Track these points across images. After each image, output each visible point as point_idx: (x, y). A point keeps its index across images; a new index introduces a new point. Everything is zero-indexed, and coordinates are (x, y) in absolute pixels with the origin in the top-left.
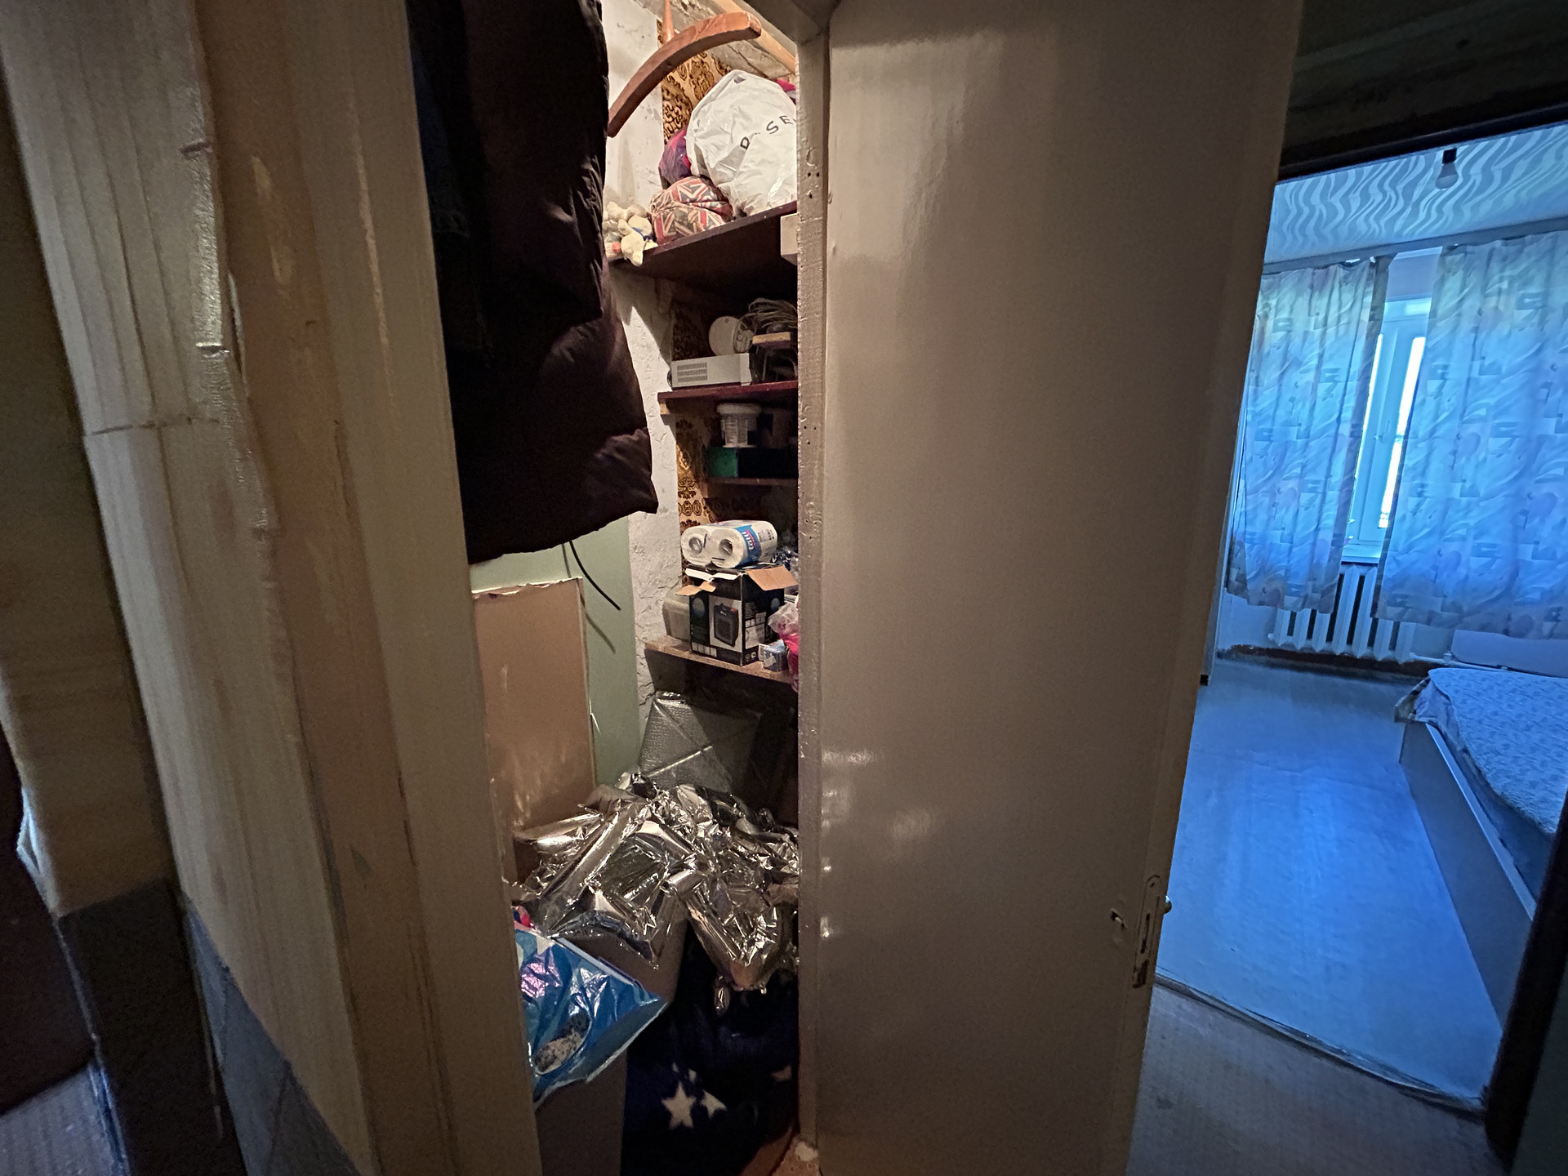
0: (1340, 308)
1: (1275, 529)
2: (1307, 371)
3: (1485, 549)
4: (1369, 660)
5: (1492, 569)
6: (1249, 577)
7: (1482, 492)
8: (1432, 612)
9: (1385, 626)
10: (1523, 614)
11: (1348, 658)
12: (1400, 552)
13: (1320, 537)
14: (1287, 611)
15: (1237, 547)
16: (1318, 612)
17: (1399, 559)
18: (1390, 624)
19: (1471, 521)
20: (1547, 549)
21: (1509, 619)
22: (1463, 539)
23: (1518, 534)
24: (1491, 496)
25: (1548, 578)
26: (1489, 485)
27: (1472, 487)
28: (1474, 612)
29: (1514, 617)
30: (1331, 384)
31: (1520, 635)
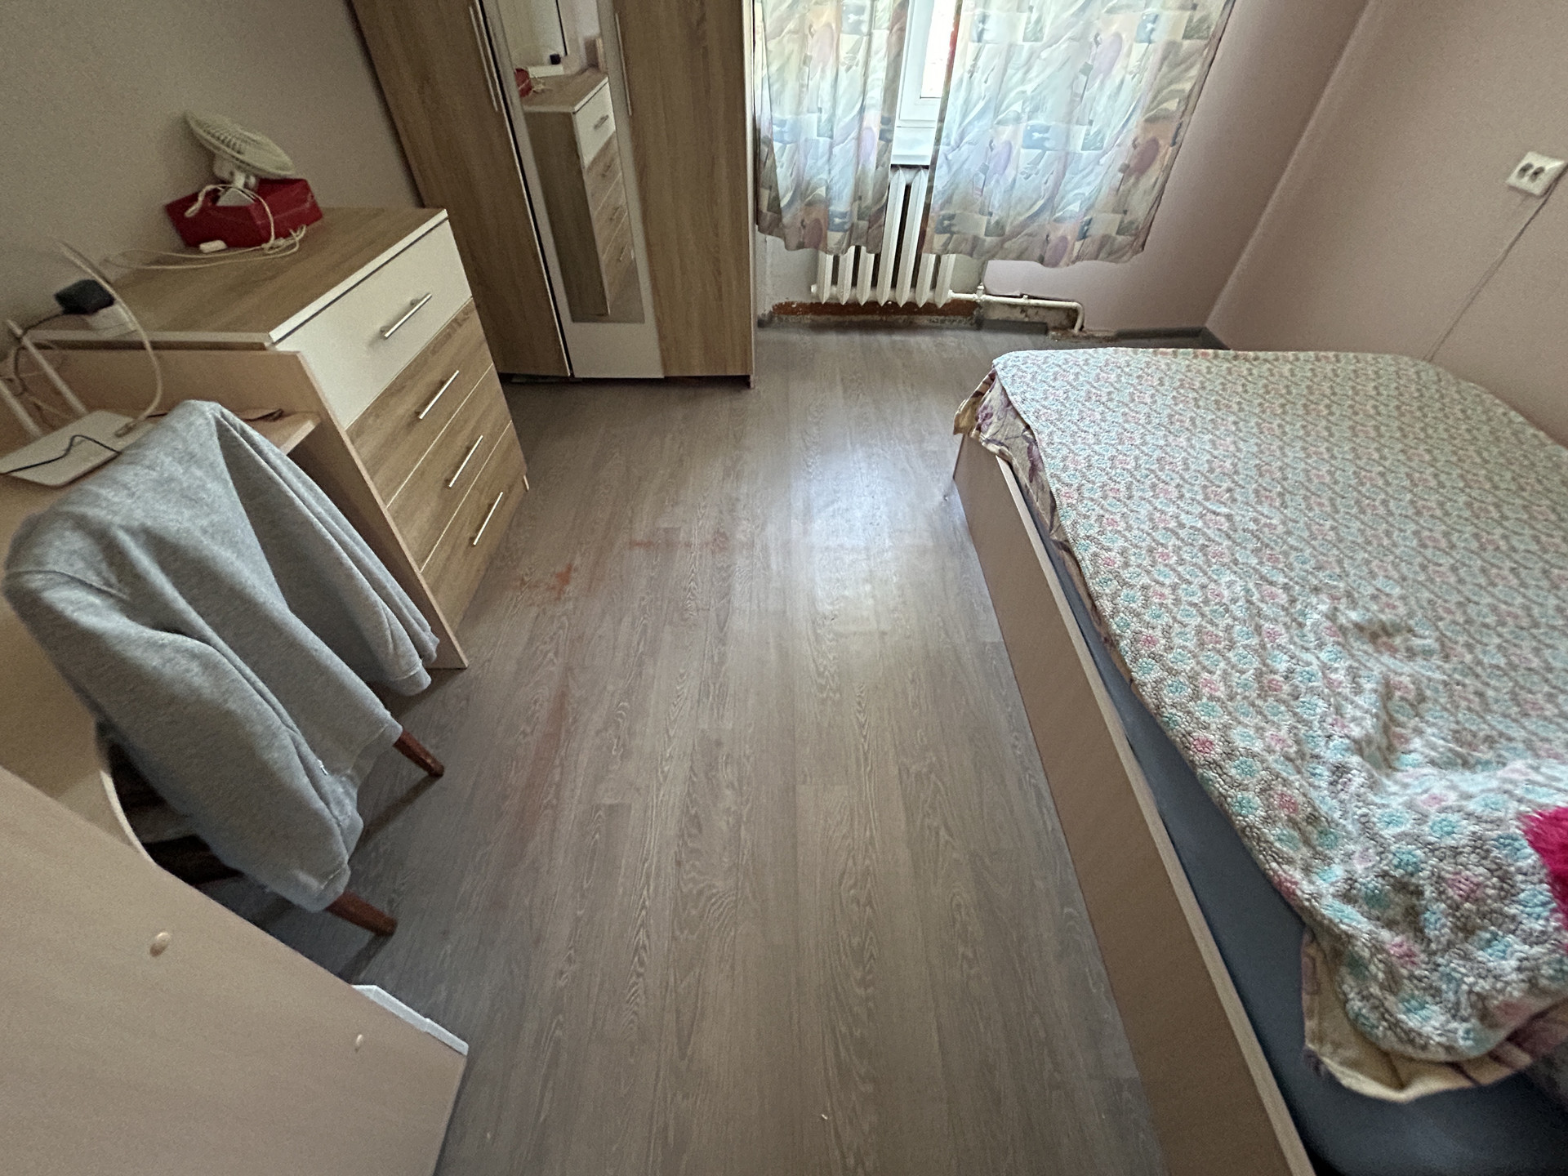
1: (808, 111)
3: (1036, 135)
4: (911, 306)
5: (1039, 167)
6: (783, 203)
7: (1047, 32)
8: (976, 238)
9: (929, 260)
10: (1060, 233)
11: (892, 307)
12: (952, 143)
13: (865, 124)
14: (830, 253)
15: (764, 149)
16: (863, 249)
17: (950, 157)
18: (933, 257)
19: (1029, 88)
20: (1098, 133)
21: (1047, 241)
22: (1018, 119)
23: (1075, 108)
24: (1055, 40)
25: (1091, 177)
26: (1056, 17)
27: (1038, 21)
28: (1015, 234)
29: (1052, 237)
31: (1053, 264)
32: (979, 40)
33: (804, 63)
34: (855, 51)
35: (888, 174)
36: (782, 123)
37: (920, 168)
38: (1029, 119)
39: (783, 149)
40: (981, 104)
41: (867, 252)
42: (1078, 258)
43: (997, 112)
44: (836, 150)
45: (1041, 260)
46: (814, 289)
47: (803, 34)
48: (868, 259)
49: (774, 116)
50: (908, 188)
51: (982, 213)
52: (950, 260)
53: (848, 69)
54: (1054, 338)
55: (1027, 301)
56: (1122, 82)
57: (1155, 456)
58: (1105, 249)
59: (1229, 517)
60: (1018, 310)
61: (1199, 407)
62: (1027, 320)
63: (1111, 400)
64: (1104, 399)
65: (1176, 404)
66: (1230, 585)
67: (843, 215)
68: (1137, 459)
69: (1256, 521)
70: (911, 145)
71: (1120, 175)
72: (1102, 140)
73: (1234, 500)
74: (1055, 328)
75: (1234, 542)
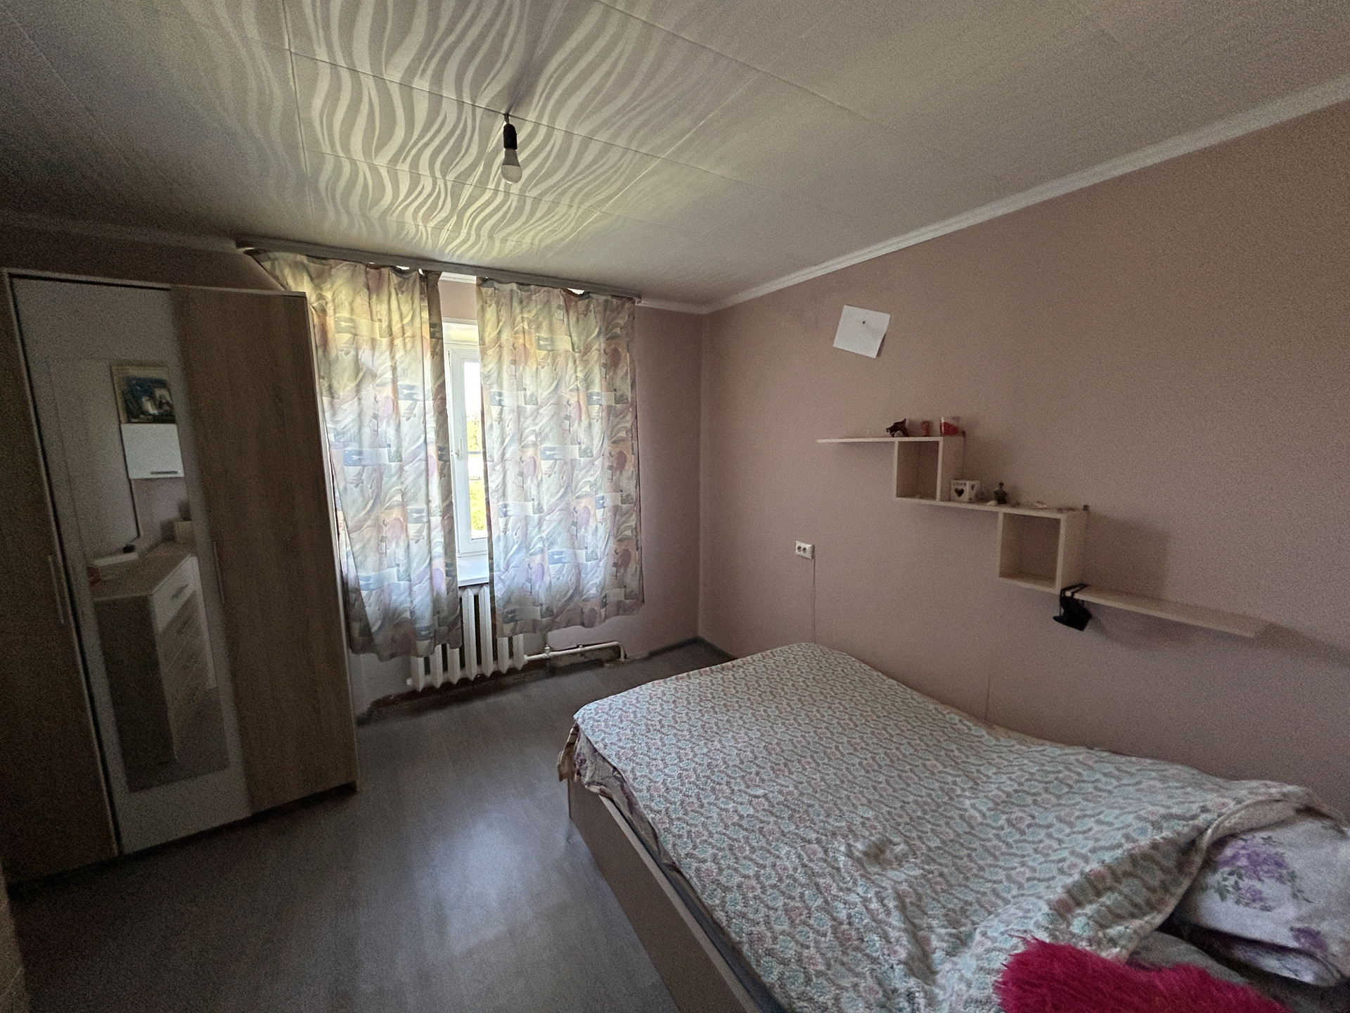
0: (402, 320)
1: (388, 567)
2: (383, 385)
3: (556, 557)
4: (497, 674)
5: (564, 572)
6: (374, 629)
7: (545, 508)
8: (534, 621)
9: (504, 642)
10: (589, 607)
11: (481, 678)
12: (502, 569)
13: (434, 567)
14: (421, 656)
15: (353, 596)
16: (448, 646)
17: (503, 577)
18: (506, 640)
19: (544, 535)
20: (593, 552)
21: (583, 613)
22: (542, 551)
23: (574, 542)
24: (551, 511)
25: (597, 574)
26: (548, 501)
27: (539, 504)
28: (561, 612)
29: (584, 610)
30: (411, 402)
31: (591, 625)
32: (505, 515)
33: (381, 541)
34: (420, 531)
35: (460, 593)
36: (368, 579)
37: (482, 585)
38: (549, 549)
40: (515, 547)
41: (451, 648)
42: (606, 618)
43: (528, 550)
44: (415, 588)
45: (583, 625)
46: (409, 682)
47: (378, 526)
48: (454, 653)
49: (359, 574)
50: (476, 598)
51: (534, 605)
52: (519, 639)
53: (417, 542)
54: (610, 668)
55: (583, 649)
56: (597, 528)
57: (706, 764)
58: (620, 608)
59: (765, 796)
60: (579, 655)
61: (716, 713)
62: (586, 660)
63: (663, 726)
64: (658, 728)
65: (703, 716)
66: (788, 853)
67: (428, 628)
68: (695, 770)
69: (780, 792)
70: (470, 571)
71: (614, 569)
72: (596, 555)
73: (763, 781)
74: (608, 661)
75: (776, 816)
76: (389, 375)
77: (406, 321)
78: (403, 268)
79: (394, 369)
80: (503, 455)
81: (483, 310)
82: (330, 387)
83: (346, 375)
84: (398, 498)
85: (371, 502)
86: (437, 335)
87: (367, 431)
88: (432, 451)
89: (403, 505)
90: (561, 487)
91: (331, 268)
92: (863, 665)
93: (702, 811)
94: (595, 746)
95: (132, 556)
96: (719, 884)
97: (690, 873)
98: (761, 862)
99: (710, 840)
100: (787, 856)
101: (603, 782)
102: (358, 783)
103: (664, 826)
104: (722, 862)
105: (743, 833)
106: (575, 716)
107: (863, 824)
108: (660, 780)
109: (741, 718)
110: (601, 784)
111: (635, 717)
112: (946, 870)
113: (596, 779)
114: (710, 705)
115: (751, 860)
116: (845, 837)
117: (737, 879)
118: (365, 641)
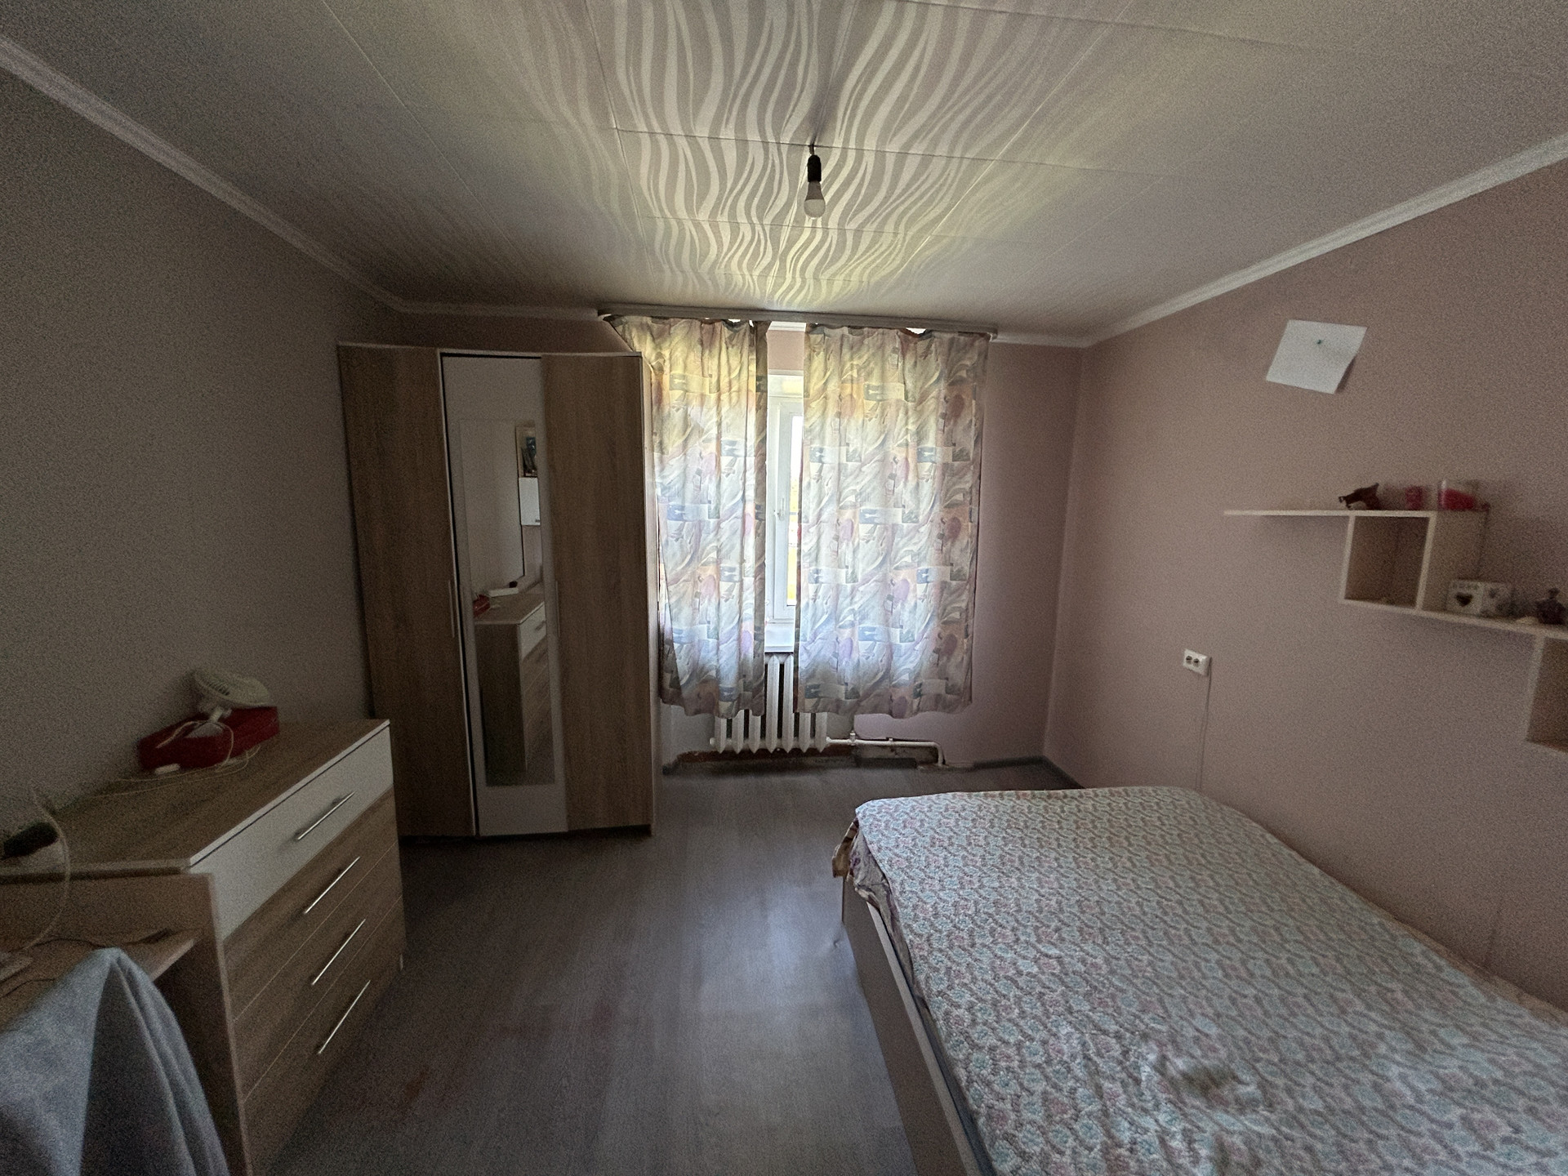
0: (729, 374)
1: (700, 623)
2: (708, 440)
3: (867, 633)
4: (797, 751)
5: (874, 651)
6: (682, 682)
7: (860, 577)
8: (838, 700)
9: (806, 718)
10: (900, 695)
11: (780, 752)
12: (808, 639)
13: (743, 629)
14: (722, 717)
15: (667, 647)
16: (751, 712)
17: (808, 648)
18: (809, 715)
19: (856, 607)
20: (908, 632)
21: (892, 700)
22: (852, 625)
23: (888, 619)
24: (866, 581)
25: (912, 659)
26: (864, 570)
27: (853, 573)
28: (867, 695)
29: (893, 698)
30: (732, 458)
31: (901, 716)
32: (817, 581)
33: (696, 596)
34: (730, 591)
35: (766, 659)
36: (680, 632)
37: (788, 654)
38: (860, 624)
39: (681, 648)
40: (825, 616)
41: (754, 714)
42: (919, 710)
43: (837, 621)
44: (721, 647)
45: (891, 713)
46: (712, 741)
47: (696, 580)
48: (756, 721)
49: (674, 627)
50: (782, 666)
51: (840, 683)
52: (823, 717)
53: (728, 600)
54: (922, 771)
55: (893, 743)
56: (916, 604)
57: (992, 900)
58: (938, 703)
59: (1059, 959)
60: (889, 749)
61: (1025, 846)
62: (897, 757)
63: (952, 844)
64: (946, 845)
65: (1006, 845)
66: (1069, 1036)
67: (730, 690)
68: (976, 903)
69: (1083, 962)
70: (778, 638)
71: (936, 656)
72: (913, 636)
73: (1063, 940)
74: (922, 763)
75: (1067, 987)
76: (714, 431)
77: (733, 375)
78: (734, 321)
79: (719, 425)
80: (819, 515)
81: (810, 359)
82: (661, 443)
83: (676, 432)
84: (714, 555)
85: (689, 557)
86: (762, 388)
87: (690, 486)
88: (750, 509)
89: (718, 562)
90: (879, 554)
91: (671, 326)
92: (1268, 836)
93: (972, 950)
94: (870, 846)
95: (515, 591)
96: (968, 1037)
97: (938, 1015)
98: (1030, 1032)
99: (972, 986)
100: (1068, 1039)
101: (873, 888)
102: (653, 827)
103: (921, 953)
104: (979, 1015)
105: (1015, 992)
106: (857, 810)
107: (1197, 1040)
108: (931, 901)
109: (1056, 859)
110: (870, 890)
111: (922, 825)
112: (1319, 1146)
113: (867, 883)
114: (1019, 834)
115: (1017, 1025)
116: (1160, 1044)
117: (992, 1041)
118: (670, 692)
